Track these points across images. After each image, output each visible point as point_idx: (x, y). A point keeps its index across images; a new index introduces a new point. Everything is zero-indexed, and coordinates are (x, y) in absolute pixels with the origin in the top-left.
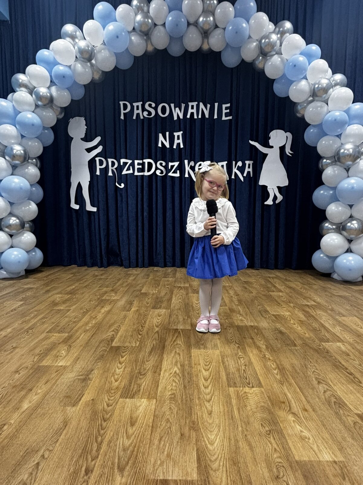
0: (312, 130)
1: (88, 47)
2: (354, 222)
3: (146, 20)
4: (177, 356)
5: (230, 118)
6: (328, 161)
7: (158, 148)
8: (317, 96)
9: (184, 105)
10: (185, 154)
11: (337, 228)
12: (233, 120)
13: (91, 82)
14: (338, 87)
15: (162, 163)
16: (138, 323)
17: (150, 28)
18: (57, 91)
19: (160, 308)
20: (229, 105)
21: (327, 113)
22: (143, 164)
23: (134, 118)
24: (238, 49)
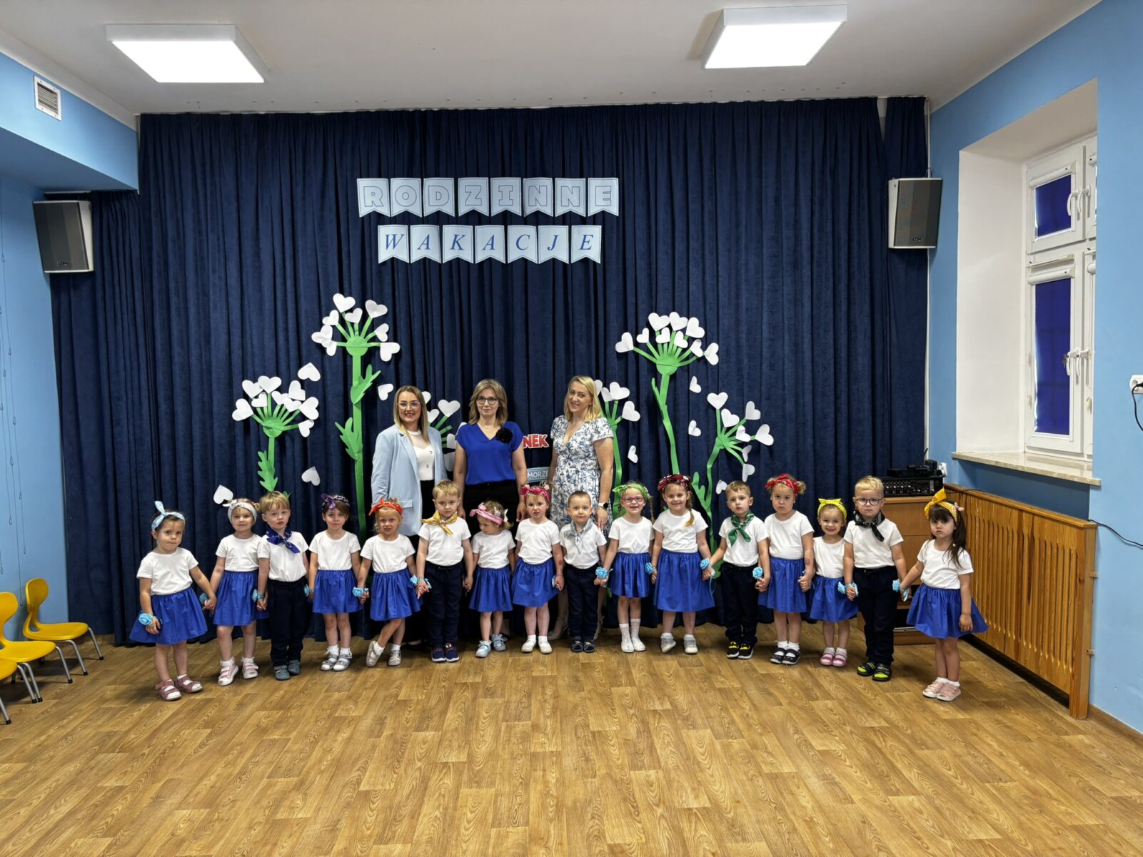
4: (441, 798)
16: (393, 755)
19: (427, 729)
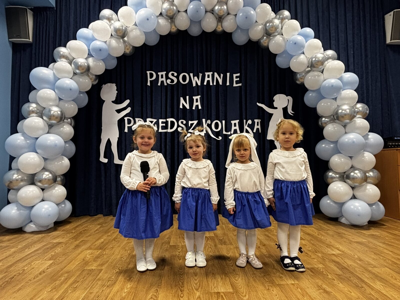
0: (310, 95)
1: (122, 27)
2: (357, 172)
3: (172, 7)
5: (240, 85)
6: (326, 119)
7: (179, 110)
8: (314, 67)
9: (201, 74)
10: (203, 114)
11: (340, 177)
12: (242, 86)
13: (123, 55)
14: (330, 60)
15: (183, 122)
17: (175, 14)
18: (94, 61)
20: (238, 75)
21: (324, 81)
22: (166, 123)
23: (159, 84)
24: (247, 31)
